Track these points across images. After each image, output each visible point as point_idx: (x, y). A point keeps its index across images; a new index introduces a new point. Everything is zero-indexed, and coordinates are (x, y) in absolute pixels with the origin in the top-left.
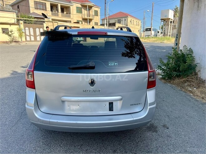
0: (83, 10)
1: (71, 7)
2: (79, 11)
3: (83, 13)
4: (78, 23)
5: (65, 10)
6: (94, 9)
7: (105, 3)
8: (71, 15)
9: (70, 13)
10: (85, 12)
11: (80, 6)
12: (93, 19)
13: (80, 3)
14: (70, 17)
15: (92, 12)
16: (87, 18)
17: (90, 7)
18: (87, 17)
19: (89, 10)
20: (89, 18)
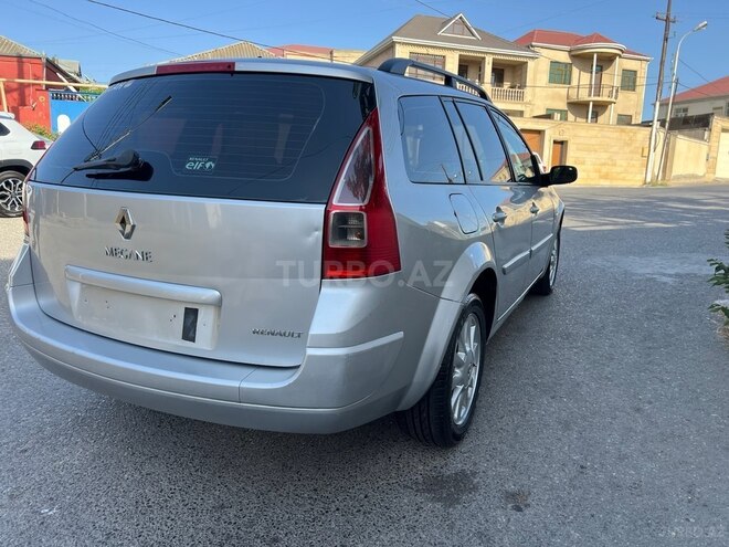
0: (575, 71)
1: (531, 64)
2: (559, 74)
3: (574, 82)
4: (548, 116)
5: (507, 75)
6: (620, 64)
7: (666, 39)
8: (527, 91)
9: (523, 86)
10: (582, 79)
11: (564, 57)
12: (611, 103)
13: (568, 48)
14: (521, 97)
15: (612, 77)
16: (586, 98)
17: (606, 61)
18: (590, 95)
19: (601, 69)
20: (597, 99)
